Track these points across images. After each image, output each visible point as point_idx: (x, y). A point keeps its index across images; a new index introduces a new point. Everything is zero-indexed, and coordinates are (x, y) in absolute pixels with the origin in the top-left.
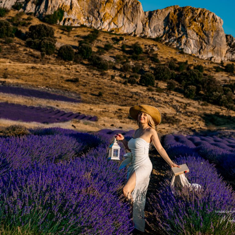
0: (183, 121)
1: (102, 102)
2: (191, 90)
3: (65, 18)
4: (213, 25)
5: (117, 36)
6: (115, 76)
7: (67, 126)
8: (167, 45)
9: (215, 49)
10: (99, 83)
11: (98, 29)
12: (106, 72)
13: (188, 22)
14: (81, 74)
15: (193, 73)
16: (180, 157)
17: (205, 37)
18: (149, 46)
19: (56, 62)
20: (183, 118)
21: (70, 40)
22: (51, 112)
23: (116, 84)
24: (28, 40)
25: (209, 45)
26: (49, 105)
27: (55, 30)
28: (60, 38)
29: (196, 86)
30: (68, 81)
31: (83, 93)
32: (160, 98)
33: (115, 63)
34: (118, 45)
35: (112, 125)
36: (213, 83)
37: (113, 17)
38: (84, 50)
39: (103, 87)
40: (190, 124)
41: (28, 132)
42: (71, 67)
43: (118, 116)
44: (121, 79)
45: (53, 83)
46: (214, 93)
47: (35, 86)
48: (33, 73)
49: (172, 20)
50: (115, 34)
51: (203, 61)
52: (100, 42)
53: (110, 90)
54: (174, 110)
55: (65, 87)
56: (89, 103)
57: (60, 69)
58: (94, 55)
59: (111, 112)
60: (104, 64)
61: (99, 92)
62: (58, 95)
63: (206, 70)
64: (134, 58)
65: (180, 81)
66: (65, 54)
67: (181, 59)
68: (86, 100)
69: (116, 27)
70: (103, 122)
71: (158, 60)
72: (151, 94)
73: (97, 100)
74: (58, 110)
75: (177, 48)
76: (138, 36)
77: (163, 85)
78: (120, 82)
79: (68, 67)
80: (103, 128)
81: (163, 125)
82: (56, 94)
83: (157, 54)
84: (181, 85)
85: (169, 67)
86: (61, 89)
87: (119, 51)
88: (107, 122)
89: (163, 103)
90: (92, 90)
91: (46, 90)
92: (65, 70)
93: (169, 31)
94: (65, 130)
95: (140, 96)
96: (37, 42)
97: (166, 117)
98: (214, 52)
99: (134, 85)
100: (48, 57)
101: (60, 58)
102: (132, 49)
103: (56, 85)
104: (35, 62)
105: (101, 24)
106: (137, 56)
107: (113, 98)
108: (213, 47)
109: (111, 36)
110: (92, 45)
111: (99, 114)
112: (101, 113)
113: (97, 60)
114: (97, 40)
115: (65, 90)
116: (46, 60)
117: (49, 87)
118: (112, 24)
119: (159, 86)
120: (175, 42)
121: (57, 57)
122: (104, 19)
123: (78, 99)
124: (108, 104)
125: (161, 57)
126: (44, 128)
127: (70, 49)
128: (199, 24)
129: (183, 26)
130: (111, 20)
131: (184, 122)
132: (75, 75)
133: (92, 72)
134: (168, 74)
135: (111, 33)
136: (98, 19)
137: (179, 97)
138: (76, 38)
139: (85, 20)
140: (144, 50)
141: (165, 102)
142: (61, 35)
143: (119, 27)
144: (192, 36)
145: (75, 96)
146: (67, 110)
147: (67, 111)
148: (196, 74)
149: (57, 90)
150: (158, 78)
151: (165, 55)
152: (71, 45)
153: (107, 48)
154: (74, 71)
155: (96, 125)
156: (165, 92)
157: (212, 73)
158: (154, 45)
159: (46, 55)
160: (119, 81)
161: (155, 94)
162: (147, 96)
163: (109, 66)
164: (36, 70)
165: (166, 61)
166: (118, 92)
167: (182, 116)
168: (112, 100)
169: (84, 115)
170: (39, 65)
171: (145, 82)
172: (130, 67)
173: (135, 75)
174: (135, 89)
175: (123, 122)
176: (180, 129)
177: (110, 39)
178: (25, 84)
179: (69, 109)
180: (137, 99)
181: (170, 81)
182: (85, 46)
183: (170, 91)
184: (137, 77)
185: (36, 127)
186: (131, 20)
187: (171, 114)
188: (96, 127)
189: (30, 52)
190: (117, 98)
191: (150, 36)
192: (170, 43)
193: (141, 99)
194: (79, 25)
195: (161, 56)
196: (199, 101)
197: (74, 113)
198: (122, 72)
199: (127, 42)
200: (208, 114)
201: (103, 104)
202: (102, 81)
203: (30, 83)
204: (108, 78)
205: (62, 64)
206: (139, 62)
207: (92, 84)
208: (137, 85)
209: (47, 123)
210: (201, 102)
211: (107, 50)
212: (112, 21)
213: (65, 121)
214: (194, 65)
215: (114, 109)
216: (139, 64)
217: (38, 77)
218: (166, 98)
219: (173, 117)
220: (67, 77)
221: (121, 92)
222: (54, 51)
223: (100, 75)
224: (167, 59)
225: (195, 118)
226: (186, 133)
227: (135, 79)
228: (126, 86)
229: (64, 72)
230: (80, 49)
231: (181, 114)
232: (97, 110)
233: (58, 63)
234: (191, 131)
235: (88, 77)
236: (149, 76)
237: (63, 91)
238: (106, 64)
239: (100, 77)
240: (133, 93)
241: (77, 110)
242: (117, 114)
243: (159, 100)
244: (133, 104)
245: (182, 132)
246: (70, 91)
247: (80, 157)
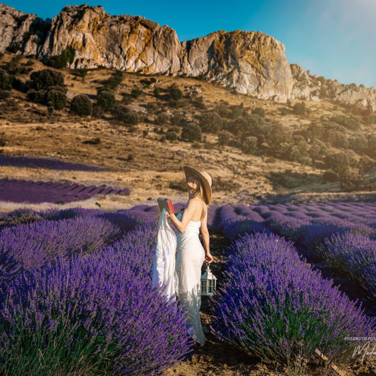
1: (134, 168)
2: (251, 143)
3: (77, 58)
4: (272, 53)
5: (147, 78)
6: (148, 131)
7: (89, 204)
8: (214, 84)
9: (277, 85)
10: (127, 142)
11: (122, 70)
12: (135, 127)
13: (240, 52)
14: (102, 133)
15: (251, 119)
16: (246, 235)
17: (263, 69)
18: (191, 88)
19: (68, 119)
20: (243, 181)
21: (86, 88)
22: (66, 187)
23: (150, 142)
24: (29, 92)
25: (269, 80)
26: (62, 178)
27: (65, 76)
28: (72, 86)
29: (258, 137)
30: (86, 142)
31: (107, 157)
32: (210, 157)
33: (147, 114)
34: (150, 90)
35: (150, 199)
36: (279, 131)
37: (139, 52)
38: (105, 100)
39: (134, 148)
40: (253, 189)
41: (38, 217)
42: (89, 123)
43: (156, 186)
44: (156, 135)
45: (67, 148)
46: (282, 144)
47: (43, 153)
48: (40, 135)
49: (218, 51)
50: (144, 75)
51: (264, 102)
52: (125, 87)
53: (143, 151)
54: (230, 171)
55: (83, 152)
56: (116, 171)
57: (75, 127)
58: (118, 105)
59: (147, 182)
60: (132, 116)
61: (128, 155)
62: (74, 163)
63: (268, 114)
64: (172, 106)
65: (235, 132)
66: (80, 107)
67: (233, 101)
68: (112, 167)
69: (144, 65)
71: (203, 105)
72: (198, 152)
73: (127, 166)
74: (75, 184)
76: (175, 75)
77: (213, 139)
78: (156, 139)
79: (86, 125)
80: (138, 203)
81: (217, 193)
82: (72, 161)
83: (201, 98)
84: (237, 137)
85: (219, 114)
86: (77, 155)
87: (152, 98)
88: (141, 195)
89: (215, 164)
90: (119, 153)
91: (57, 158)
92: (81, 129)
93: (215, 65)
94: (87, 210)
95: (183, 155)
96: (42, 94)
97: (221, 182)
98: (277, 88)
99: (175, 141)
100: (57, 112)
101: (74, 113)
102: (168, 93)
103: (71, 150)
104: (41, 121)
105: (124, 63)
106: (175, 101)
107: (148, 162)
108: (275, 82)
109: (139, 78)
110: (115, 92)
111: (131, 185)
112: (134, 184)
113: (122, 112)
114: (121, 85)
115: (84, 156)
116: (55, 117)
117: (62, 154)
118: (140, 61)
119: (208, 140)
120: (225, 79)
121: (69, 112)
122: (129, 55)
123: (101, 167)
124: (142, 170)
125: (208, 101)
126: (59, 209)
127: (87, 100)
128: (254, 53)
129: (233, 57)
130: (137, 56)
131: (244, 186)
132: (95, 134)
133: (118, 128)
134: (218, 123)
135: (138, 73)
136: (121, 56)
137: (236, 153)
138: (93, 84)
139: (104, 59)
140: (184, 93)
141: (218, 162)
142: (73, 82)
143: (148, 65)
144: (246, 69)
145: (97, 163)
146: (87, 183)
147: (88, 185)
148: (255, 120)
149: (72, 156)
150: (205, 130)
151: (213, 97)
152: (87, 95)
153: (135, 94)
154: (93, 129)
155: (128, 200)
156: (216, 147)
157: (277, 117)
158: (196, 85)
159: (54, 111)
160: (154, 138)
161: (204, 152)
162: (192, 155)
163: (140, 119)
164: (43, 132)
165: (215, 106)
166: (154, 152)
167: (242, 179)
168: (147, 164)
169: (110, 187)
170: (46, 124)
171: (188, 136)
172: (167, 118)
173: (174, 128)
174: (177, 147)
175: (164, 194)
176: (241, 196)
177: (137, 82)
178: (29, 152)
179: (91, 181)
180: (180, 161)
181: (222, 132)
182: (105, 94)
183: (223, 146)
184: (177, 131)
186: (164, 54)
187: (226, 177)
188: (128, 203)
189: (34, 108)
190: (153, 161)
191: (191, 74)
192: (218, 81)
193: (185, 160)
194: (96, 67)
195: (207, 99)
196: (263, 156)
197: (97, 186)
198: (157, 126)
199: (161, 84)
200: (276, 173)
201: (134, 171)
202: (131, 140)
203: (35, 150)
204: (139, 136)
206: (179, 110)
207: (119, 145)
208: (178, 141)
209: (63, 203)
210: (266, 158)
211: (135, 97)
212: (139, 58)
213: (86, 197)
214: (251, 108)
215: (150, 176)
216: (179, 112)
217: (45, 140)
218: (219, 157)
219: (230, 181)
220: (85, 138)
221: (157, 153)
222: (65, 104)
223: (128, 132)
224: (215, 103)
225: (260, 180)
226: (249, 201)
227: (175, 133)
228: (164, 144)
229: (80, 131)
230: (99, 99)
231: (240, 176)
232: (127, 180)
233: (71, 120)
234: (255, 198)
235: (112, 136)
236: (193, 128)
237: (81, 158)
238: (135, 117)
239: (128, 135)
240: (174, 152)
241: (100, 181)
242: (154, 183)
243: (209, 159)
244: (175, 168)
245: (244, 201)
246: (89, 156)
247: (113, 246)
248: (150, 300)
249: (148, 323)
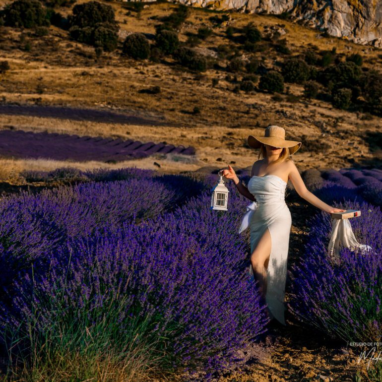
0: (332, 147)
1: (200, 123)
2: (344, 96)
5: (218, 14)
6: (219, 80)
7: (146, 164)
8: (301, 25)
9: (379, 27)
10: (193, 92)
11: (187, 5)
12: (203, 73)
14: (162, 80)
15: (345, 67)
17: (361, 7)
18: (272, 28)
19: (121, 63)
20: (333, 141)
21: (142, 26)
22: (118, 144)
23: (221, 92)
24: (72, 29)
25: (369, 21)
26: (114, 133)
27: (115, 10)
28: (125, 22)
29: (352, 89)
30: (142, 91)
31: (168, 109)
32: (293, 112)
33: (217, 59)
34: (221, 30)
35: (219, 160)
36: (379, 83)
38: (166, 41)
39: (200, 99)
40: (344, 150)
41: (85, 178)
42: (146, 68)
43: (227, 144)
44: (228, 84)
45: (119, 97)
47: (90, 103)
48: (85, 82)
50: (214, 11)
51: (361, 48)
52: (190, 25)
53: (213, 103)
54: (317, 129)
55: (139, 102)
56: (178, 125)
57: (129, 73)
58: (182, 48)
59: (216, 139)
60: (199, 61)
61: (194, 107)
62: (128, 115)
63: (366, 62)
64: (248, 49)
65: (324, 81)
66: (135, 49)
67: (324, 46)
68: (175, 121)
70: (203, 155)
71: (286, 49)
72: (279, 105)
73: (192, 120)
74: (129, 140)
75: (318, 29)
76: (252, 12)
77: (297, 90)
78: (227, 89)
79: (142, 70)
80: (205, 164)
81: (300, 155)
82: (125, 114)
83: (285, 40)
84: (327, 89)
85: (306, 60)
86: (132, 106)
87: (223, 39)
88: (209, 155)
89: (299, 120)
90: (183, 105)
91: (107, 109)
92: (136, 75)
94: (144, 171)
95: (261, 109)
96: (87, 32)
97: (306, 142)
98: (379, 31)
99: (251, 92)
100: (107, 54)
101: (127, 55)
102: (244, 34)
103: (124, 101)
104: (87, 64)
106: (252, 44)
107: (218, 116)
108: (376, 23)
109: (207, 15)
110: (178, 31)
112: (199, 141)
113: (187, 56)
114: (186, 23)
115: (140, 107)
116: (105, 60)
117: (113, 105)
119: (292, 92)
120: (314, 19)
121: (122, 55)
123: (161, 121)
124: (210, 126)
125: (292, 45)
126: (110, 169)
127: (143, 40)
131: (334, 147)
132: (153, 81)
133: (182, 75)
134: (304, 72)
135: (207, 9)
137: (325, 108)
138: (151, 21)
140: (263, 35)
141: (303, 117)
142: (126, 17)
144: (340, 7)
145: (156, 116)
146: (144, 139)
147: (145, 141)
148: (351, 69)
149: (125, 108)
150: (289, 80)
151: (299, 40)
152: (143, 34)
153: (203, 34)
154: (151, 75)
155: (193, 160)
156: (301, 101)
157: (377, 66)
158: (279, 25)
159: (103, 53)
160: (226, 87)
161: (286, 106)
162: (272, 109)
163: (208, 64)
164: (89, 78)
165: (301, 51)
166: (225, 105)
167: (331, 138)
168: (216, 118)
169: (172, 145)
170: (94, 69)
171: (268, 86)
172: (242, 64)
173: (250, 77)
174: (253, 99)
175: (237, 154)
176: (329, 159)
177: (206, 19)
178: (73, 101)
179: (148, 137)
180: (257, 116)
181: (309, 83)
182: (166, 33)
183: (310, 99)
184: (254, 80)
185: (97, 169)
187: (313, 136)
188: (194, 163)
189: (78, 49)
190: (224, 116)
191: (273, 11)
192: (306, 21)
193: (264, 115)
195: (292, 42)
196: (358, 112)
197: (155, 143)
198: (229, 73)
199: (235, 23)
200: (373, 132)
201: (201, 127)
202: (198, 90)
203: (81, 99)
204: (207, 84)
205: (131, 65)
206: (257, 55)
207: (182, 95)
208: (255, 92)
209: (114, 162)
210: (361, 115)
211: (203, 38)
213: (142, 156)
214: (346, 54)
215: (220, 133)
216: (257, 57)
217: (92, 88)
218: (304, 111)
219: (317, 141)
220: (141, 86)
221: (229, 106)
222: (116, 45)
223: (194, 79)
224: (302, 47)
225: (353, 140)
226: (339, 165)
227: (252, 82)
228: (238, 95)
229: (135, 78)
230: (159, 39)
231: (330, 135)
232: (192, 137)
233: (124, 64)
234: (346, 161)
235: (174, 85)
236: (274, 76)
237: (136, 110)
238: (203, 62)
239: (194, 83)
240: (250, 105)
241: (160, 138)
242: (225, 141)
243: (292, 114)
244: (251, 124)
245: (333, 164)
246: (146, 108)
247: (174, 214)
248: (218, 274)
249: (215, 300)
